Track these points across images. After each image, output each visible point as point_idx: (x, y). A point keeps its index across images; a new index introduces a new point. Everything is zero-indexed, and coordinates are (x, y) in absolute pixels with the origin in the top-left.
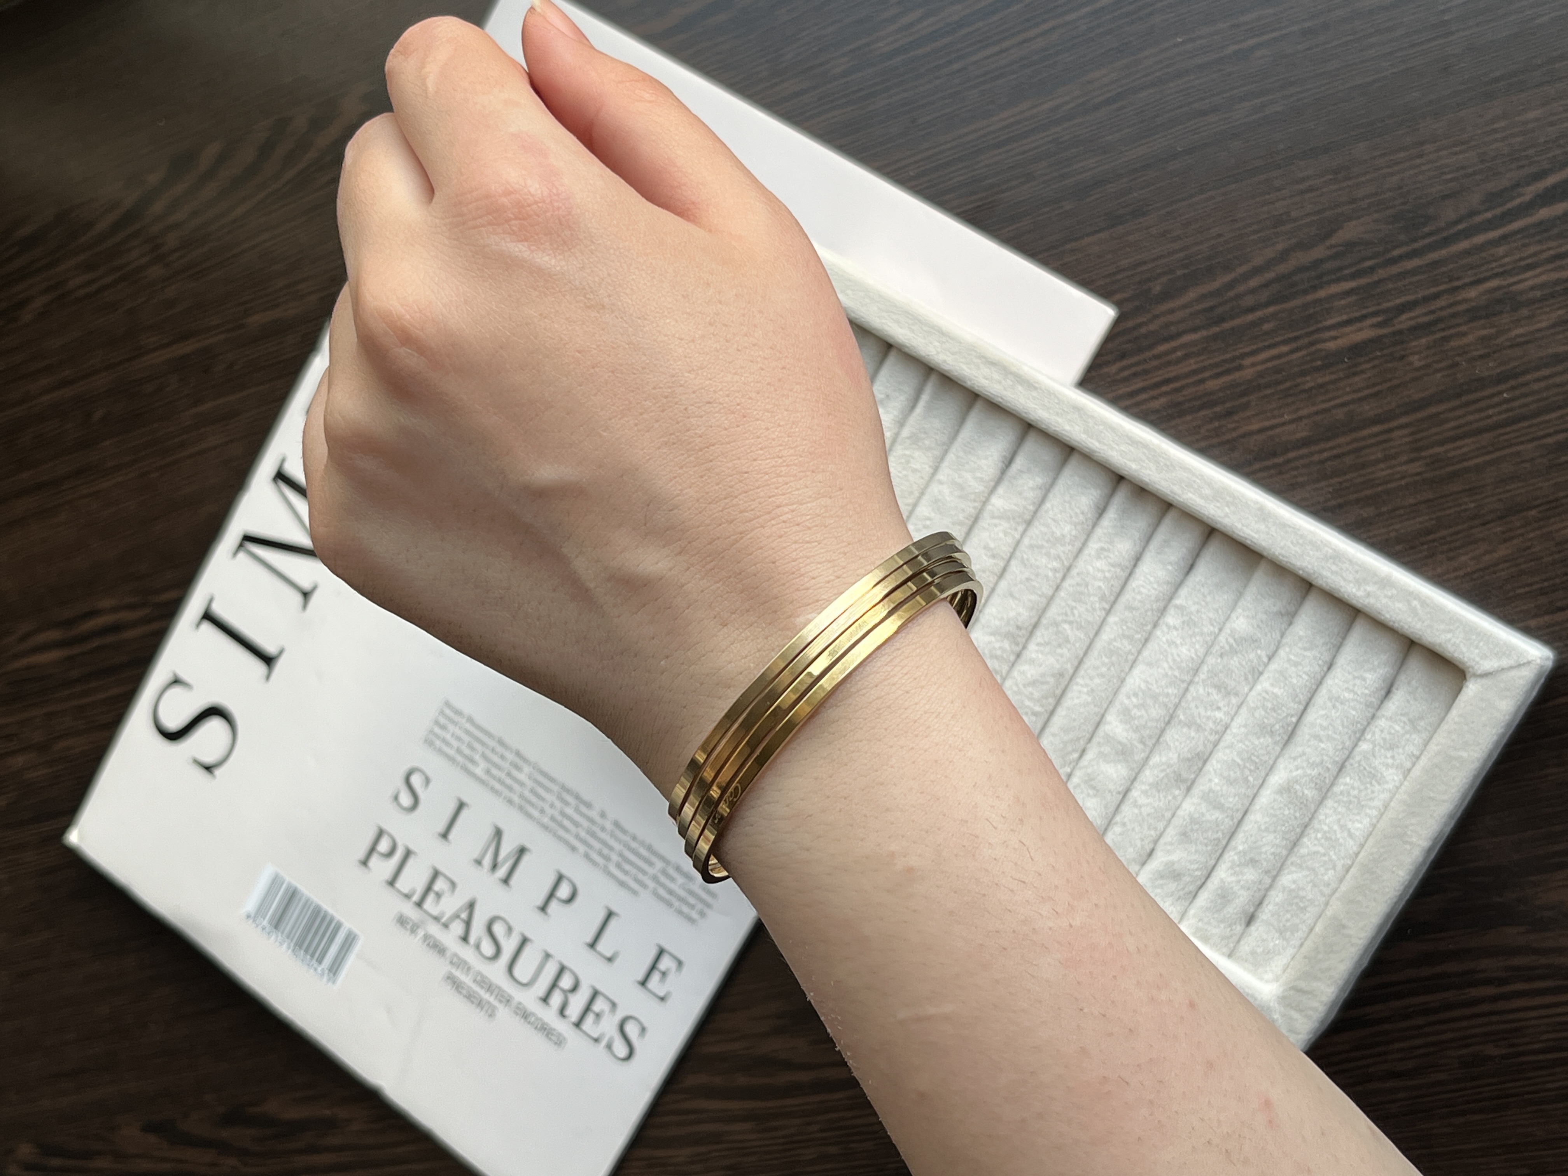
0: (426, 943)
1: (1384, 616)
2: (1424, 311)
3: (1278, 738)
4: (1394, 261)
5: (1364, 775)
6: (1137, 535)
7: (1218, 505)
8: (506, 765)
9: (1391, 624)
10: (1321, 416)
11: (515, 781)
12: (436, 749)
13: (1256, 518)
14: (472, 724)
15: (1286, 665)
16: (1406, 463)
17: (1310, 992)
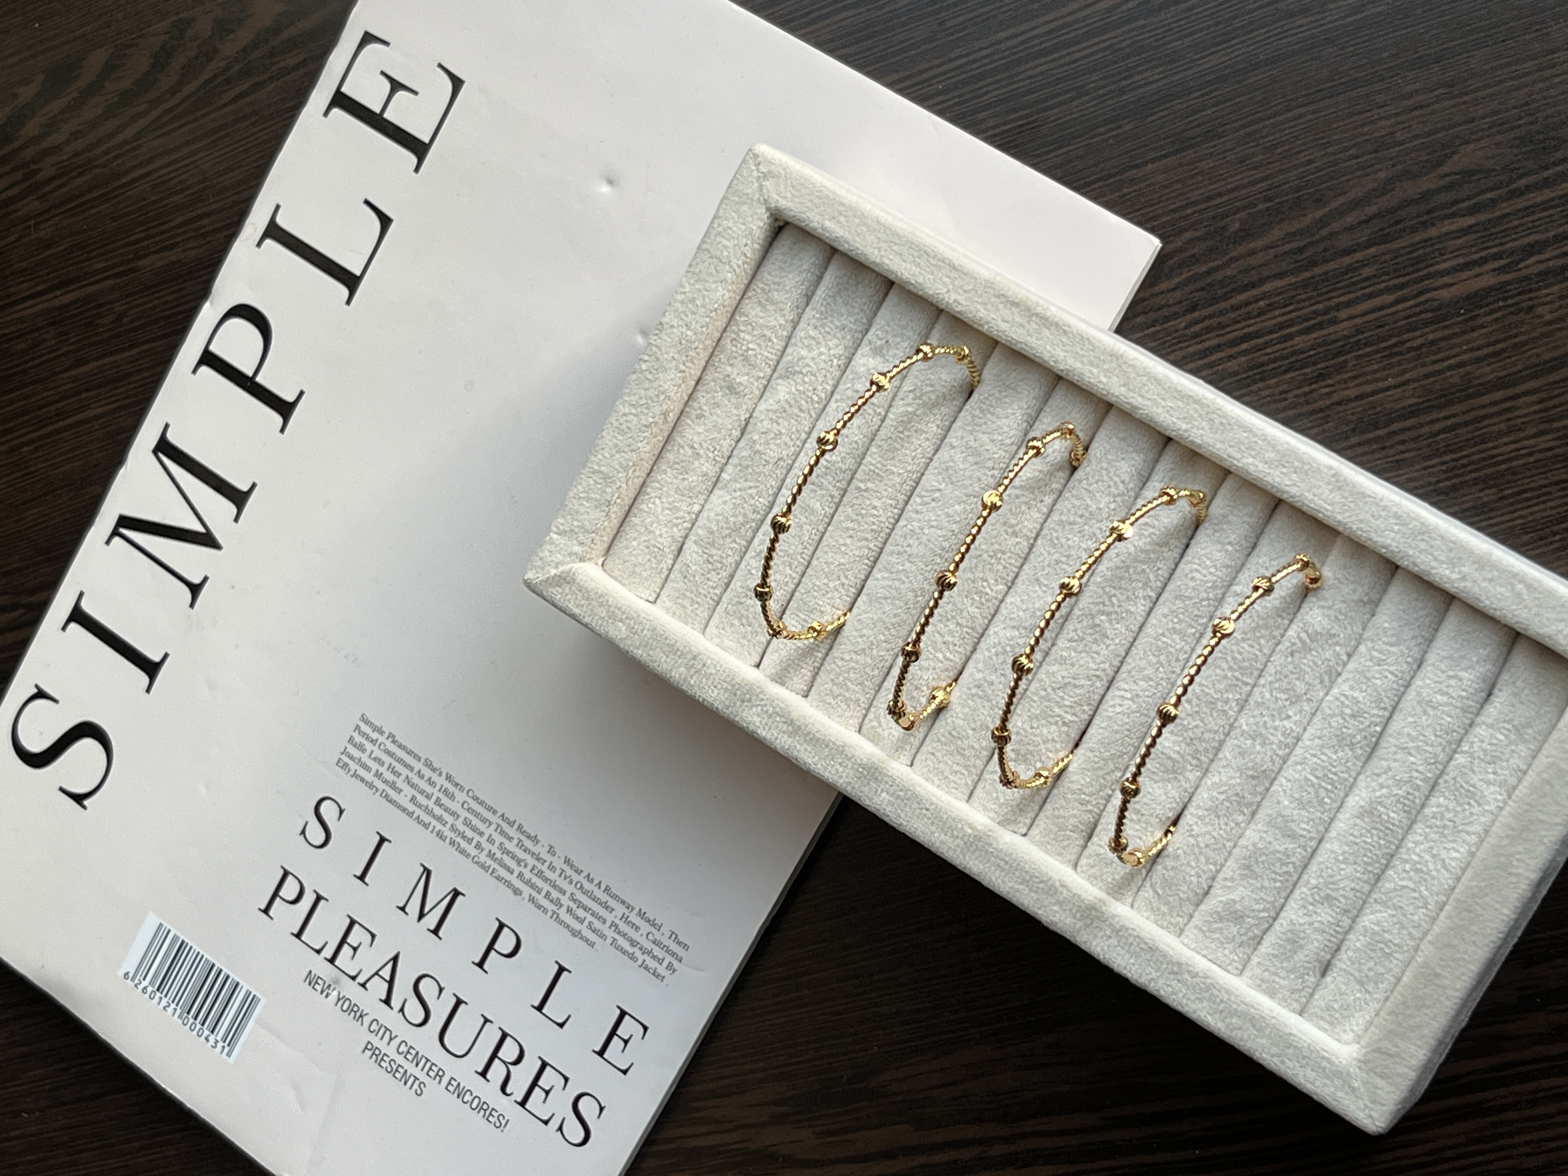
0: (340, 1007)
2: (1556, 252)
3: (1360, 752)
4: (1520, 193)
5: (1461, 794)
8: (434, 792)
9: (1491, 612)
10: (1431, 380)
11: (446, 810)
12: (352, 773)
13: (1330, 487)
14: (394, 742)
15: (1369, 663)
16: (1534, 436)
17: (1397, 1055)
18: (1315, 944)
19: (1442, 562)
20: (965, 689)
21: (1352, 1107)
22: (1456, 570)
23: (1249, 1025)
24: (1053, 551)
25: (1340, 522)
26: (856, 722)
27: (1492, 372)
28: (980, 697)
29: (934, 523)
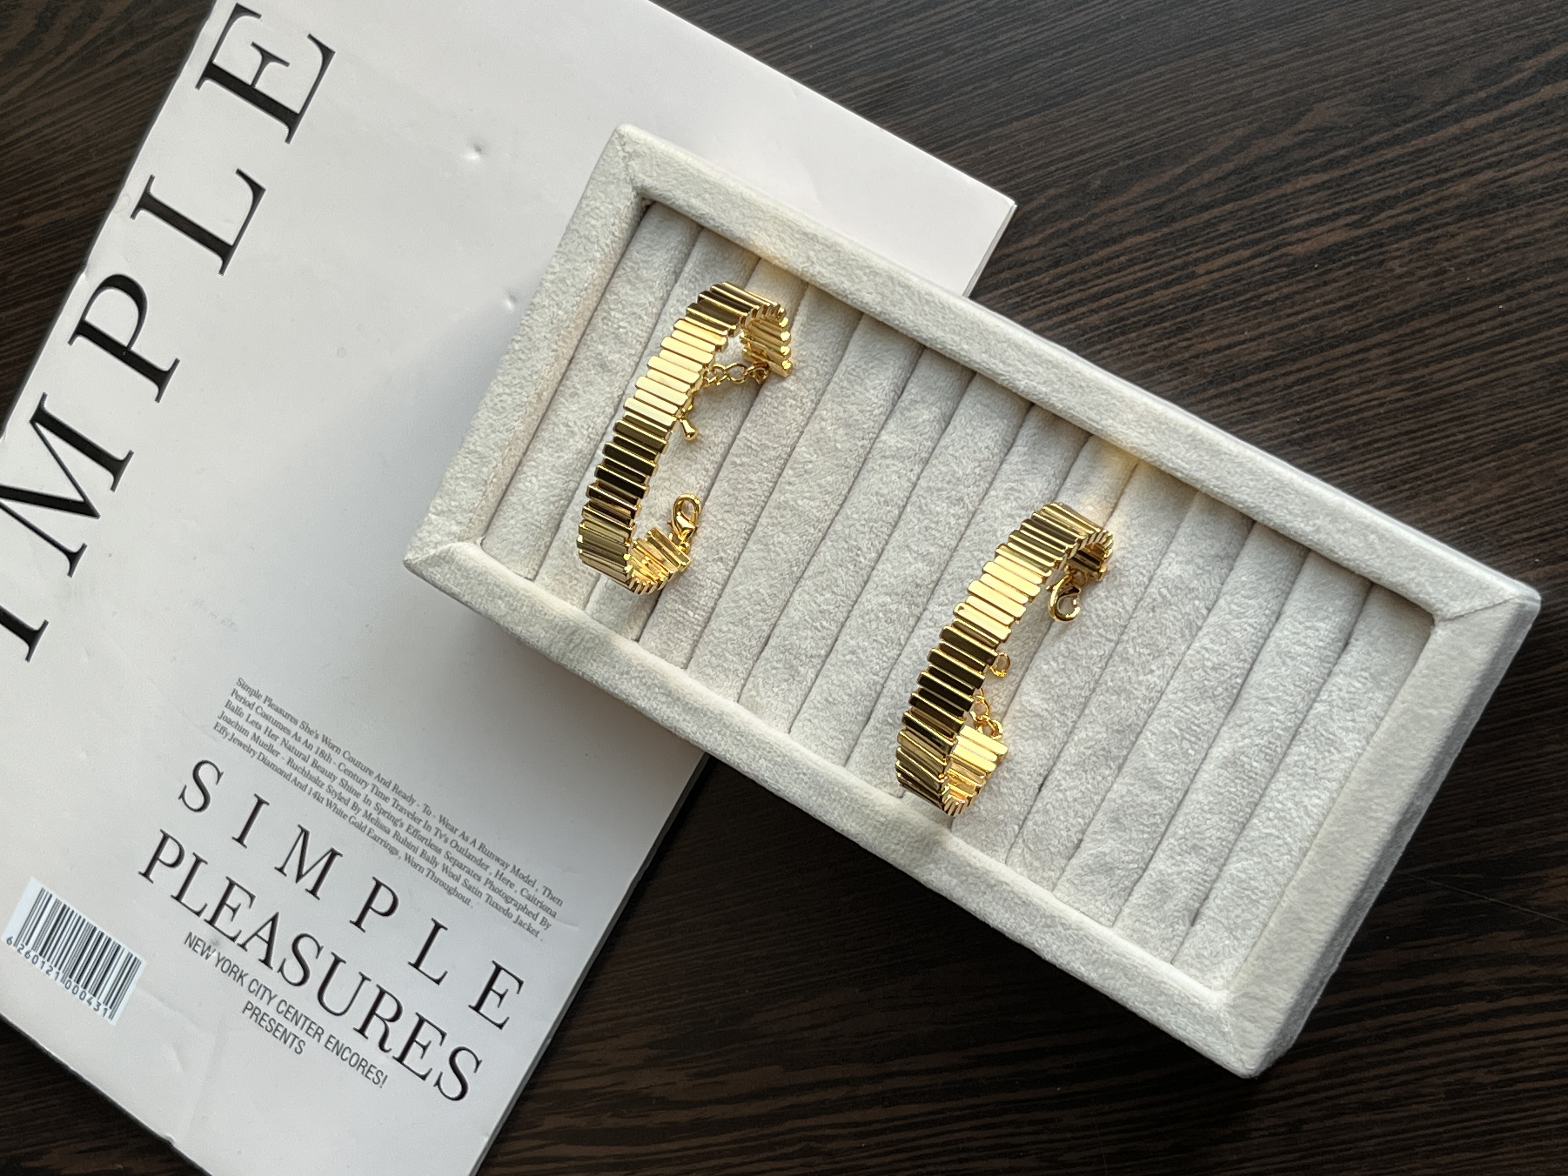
0: (220, 967)
1: (1337, 554)
2: (1406, 207)
3: (1221, 703)
4: (1372, 149)
5: (1321, 742)
8: (312, 755)
9: (1345, 563)
10: (1287, 332)
11: (322, 772)
12: (229, 737)
13: (1187, 446)
14: (270, 705)
15: (1228, 617)
16: (1384, 387)
17: (1265, 999)
18: (1184, 894)
19: (1297, 516)
20: (839, 656)
21: (1223, 1051)
22: (1311, 523)
23: (1121, 974)
24: (922, 518)
25: (1197, 480)
26: (734, 692)
27: (1344, 325)
28: (854, 663)
29: (807, 495)
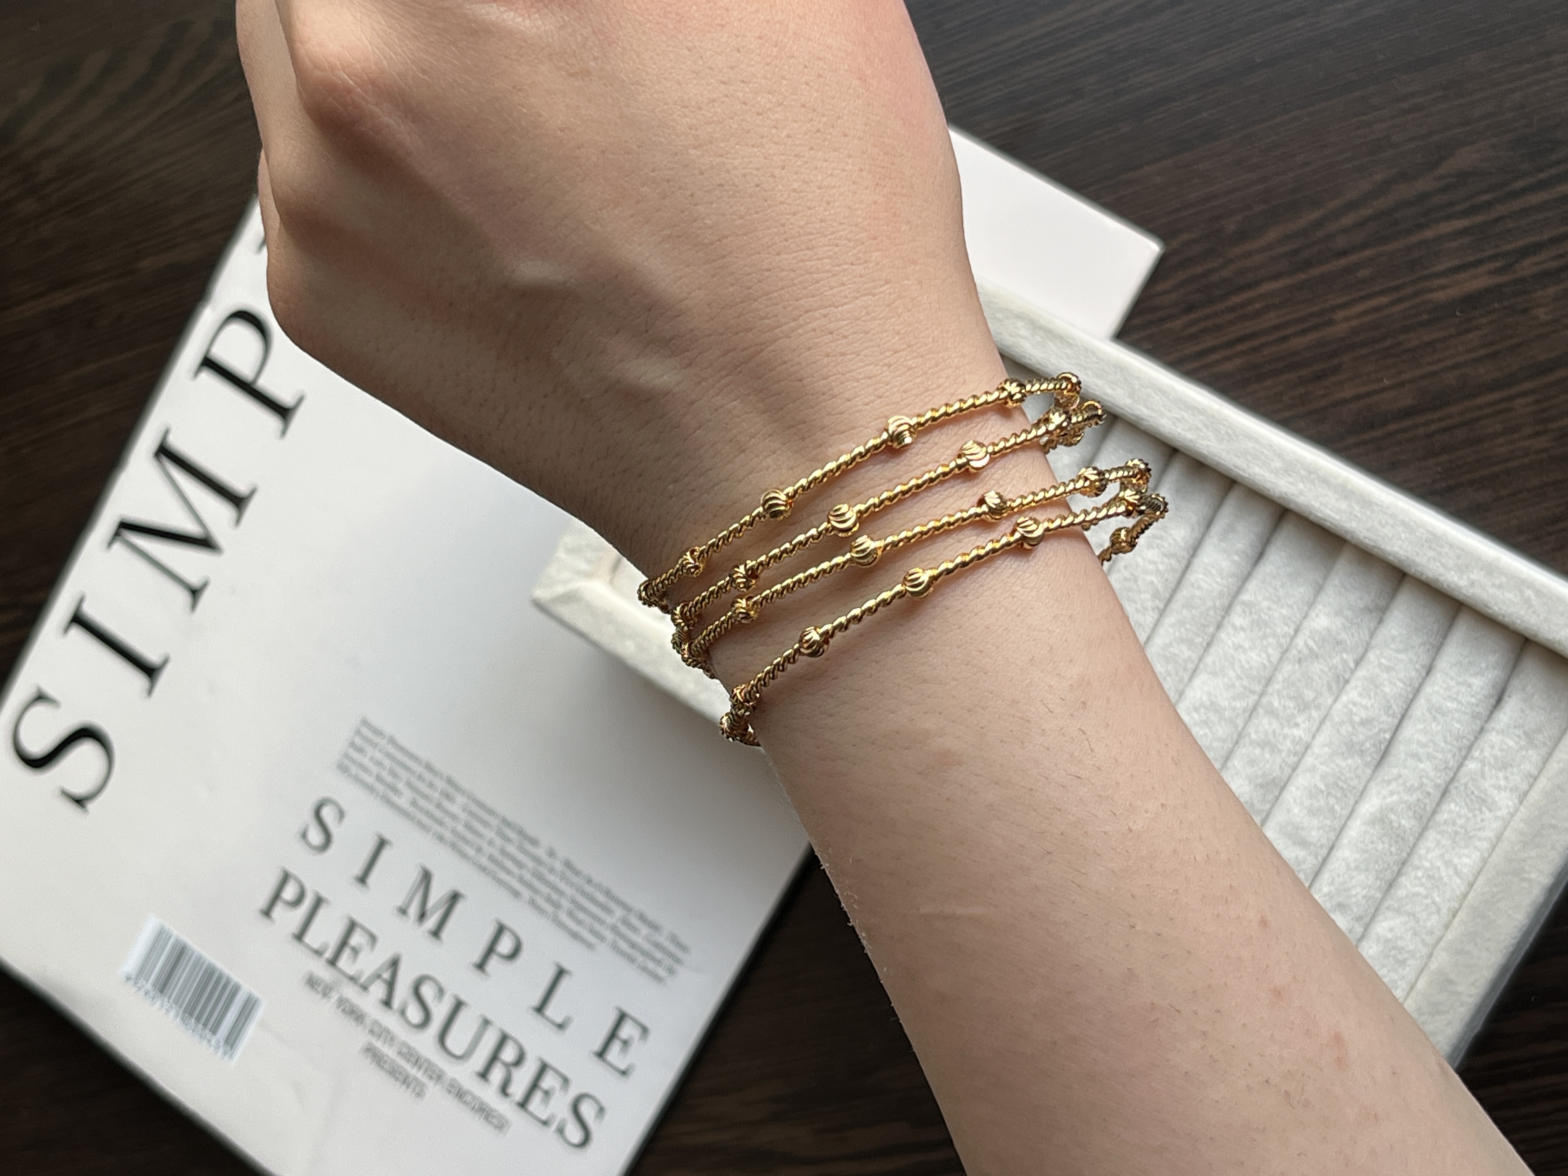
0: (342, 1007)
1: (1491, 609)
4: (1516, 195)
6: (1194, 519)
7: (1291, 480)
8: (436, 795)
9: (1500, 618)
10: (1428, 381)
11: (446, 813)
12: (353, 776)
13: (1337, 496)
14: (394, 745)
15: (1377, 670)
19: (1450, 569)
22: (1465, 576)
27: (1487, 373)
